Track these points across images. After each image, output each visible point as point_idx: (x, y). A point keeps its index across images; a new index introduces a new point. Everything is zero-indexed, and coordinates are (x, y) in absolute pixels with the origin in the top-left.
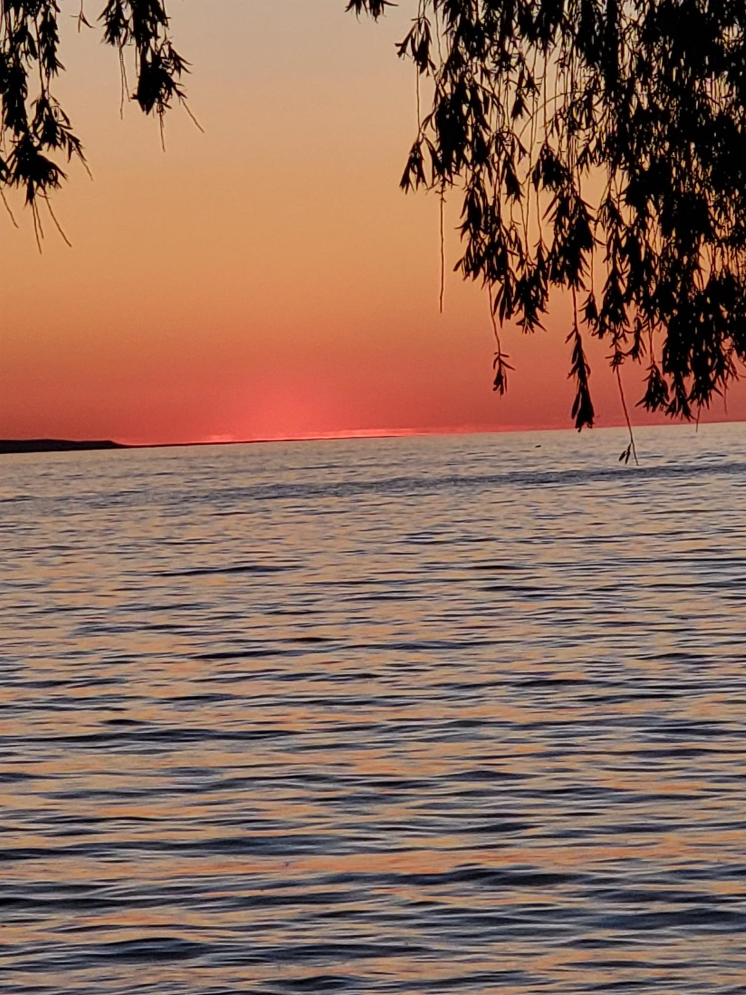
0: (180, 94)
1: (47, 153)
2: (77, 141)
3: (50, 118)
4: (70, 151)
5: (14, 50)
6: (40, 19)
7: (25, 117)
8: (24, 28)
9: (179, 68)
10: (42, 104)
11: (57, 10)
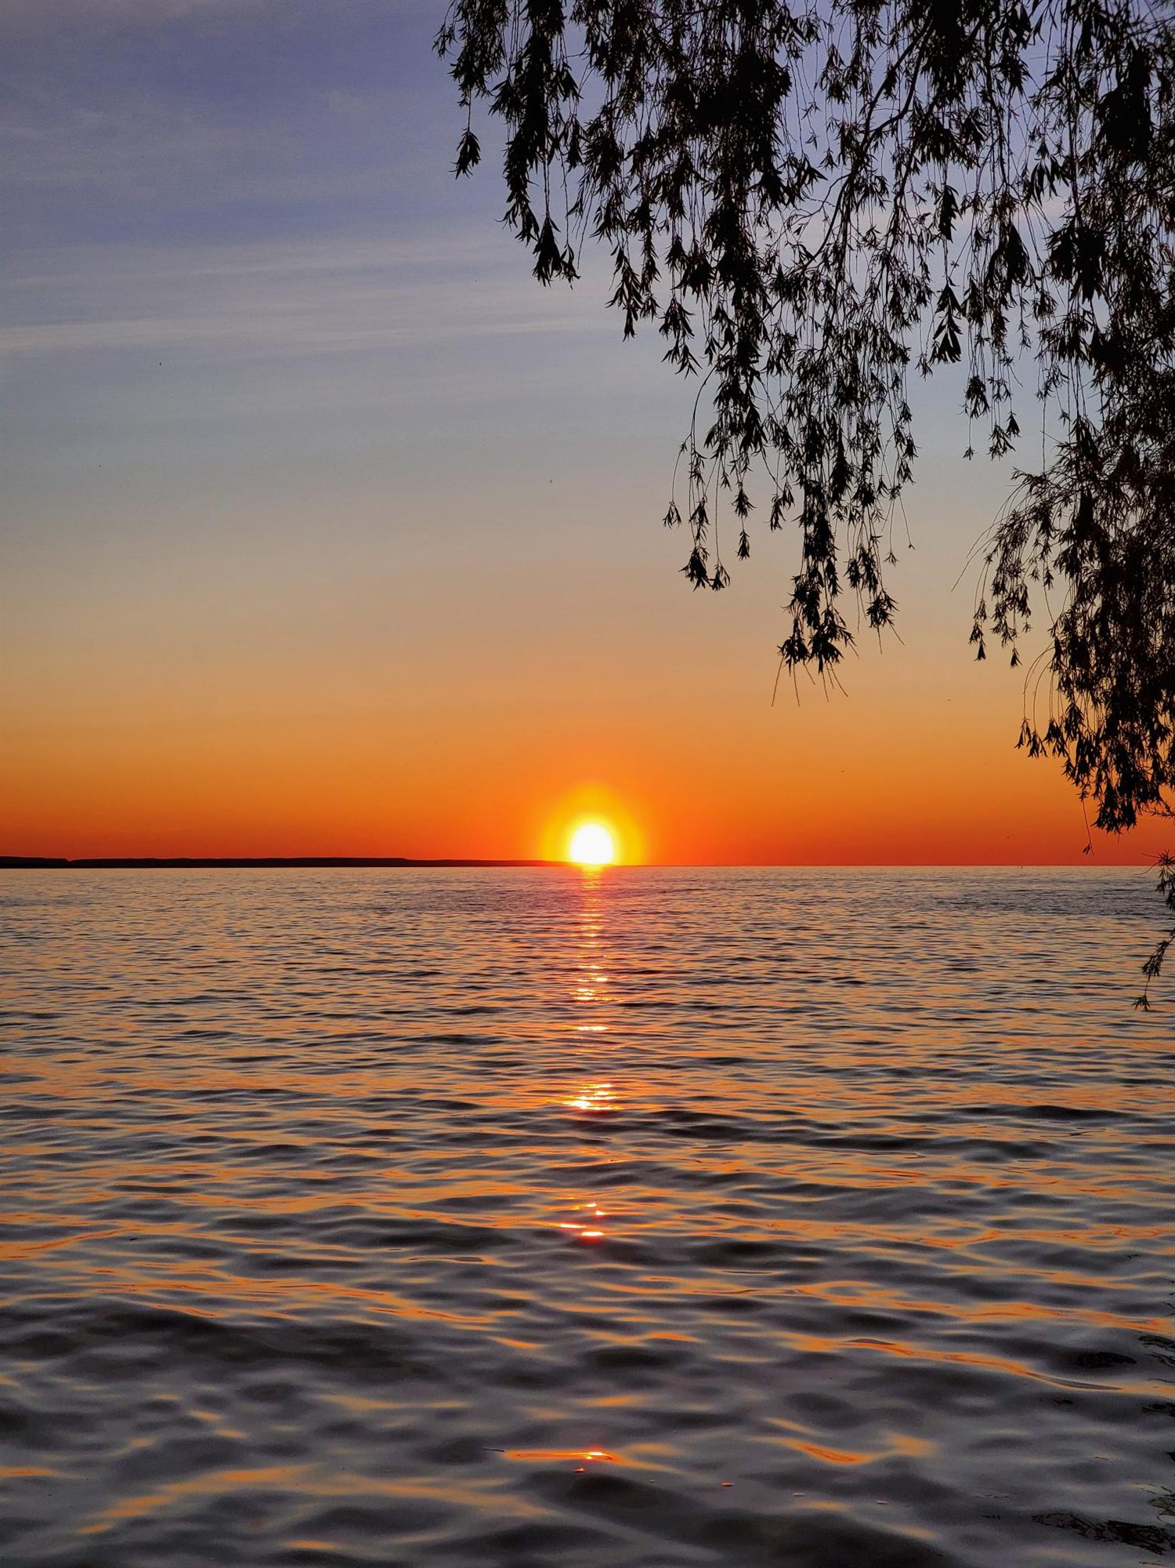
0: (890, 622)
1: (834, 643)
2: (849, 635)
3: (833, 623)
4: (846, 640)
5: (811, 581)
6: (826, 564)
7: (819, 618)
8: (816, 569)
9: (890, 606)
10: (828, 613)
11: (836, 559)
